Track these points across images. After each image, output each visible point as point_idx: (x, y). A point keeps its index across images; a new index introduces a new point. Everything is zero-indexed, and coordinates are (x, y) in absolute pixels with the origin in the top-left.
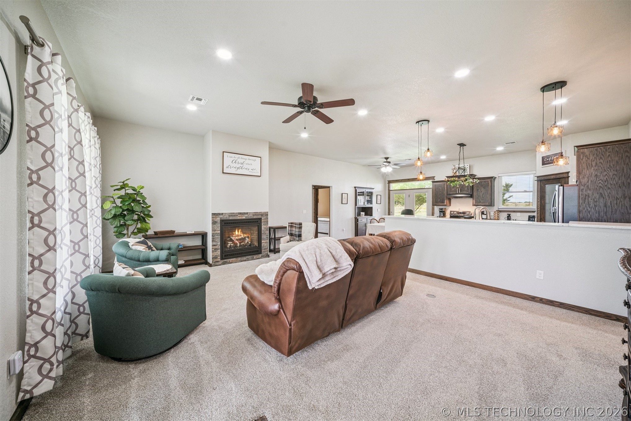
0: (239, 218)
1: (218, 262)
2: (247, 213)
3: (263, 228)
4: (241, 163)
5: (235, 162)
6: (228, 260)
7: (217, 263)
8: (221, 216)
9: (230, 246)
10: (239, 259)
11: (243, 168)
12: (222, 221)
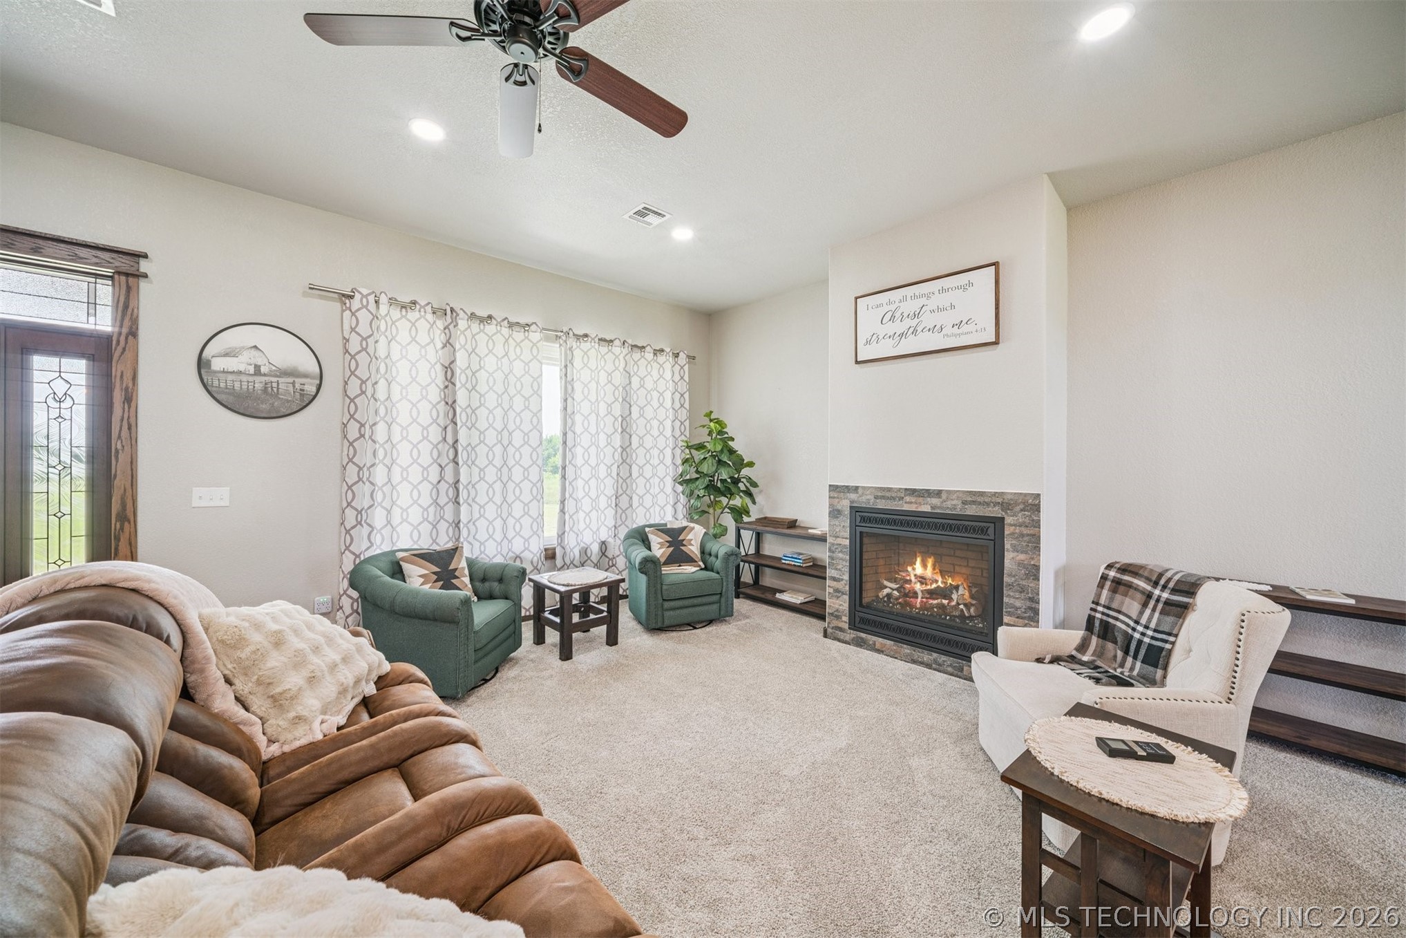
0: (906, 507)
1: (841, 629)
2: (939, 493)
3: (1008, 563)
4: (912, 313)
5: (892, 318)
6: (871, 639)
7: (840, 635)
8: (853, 496)
9: (889, 596)
10: (907, 650)
11: (919, 329)
12: (855, 510)
